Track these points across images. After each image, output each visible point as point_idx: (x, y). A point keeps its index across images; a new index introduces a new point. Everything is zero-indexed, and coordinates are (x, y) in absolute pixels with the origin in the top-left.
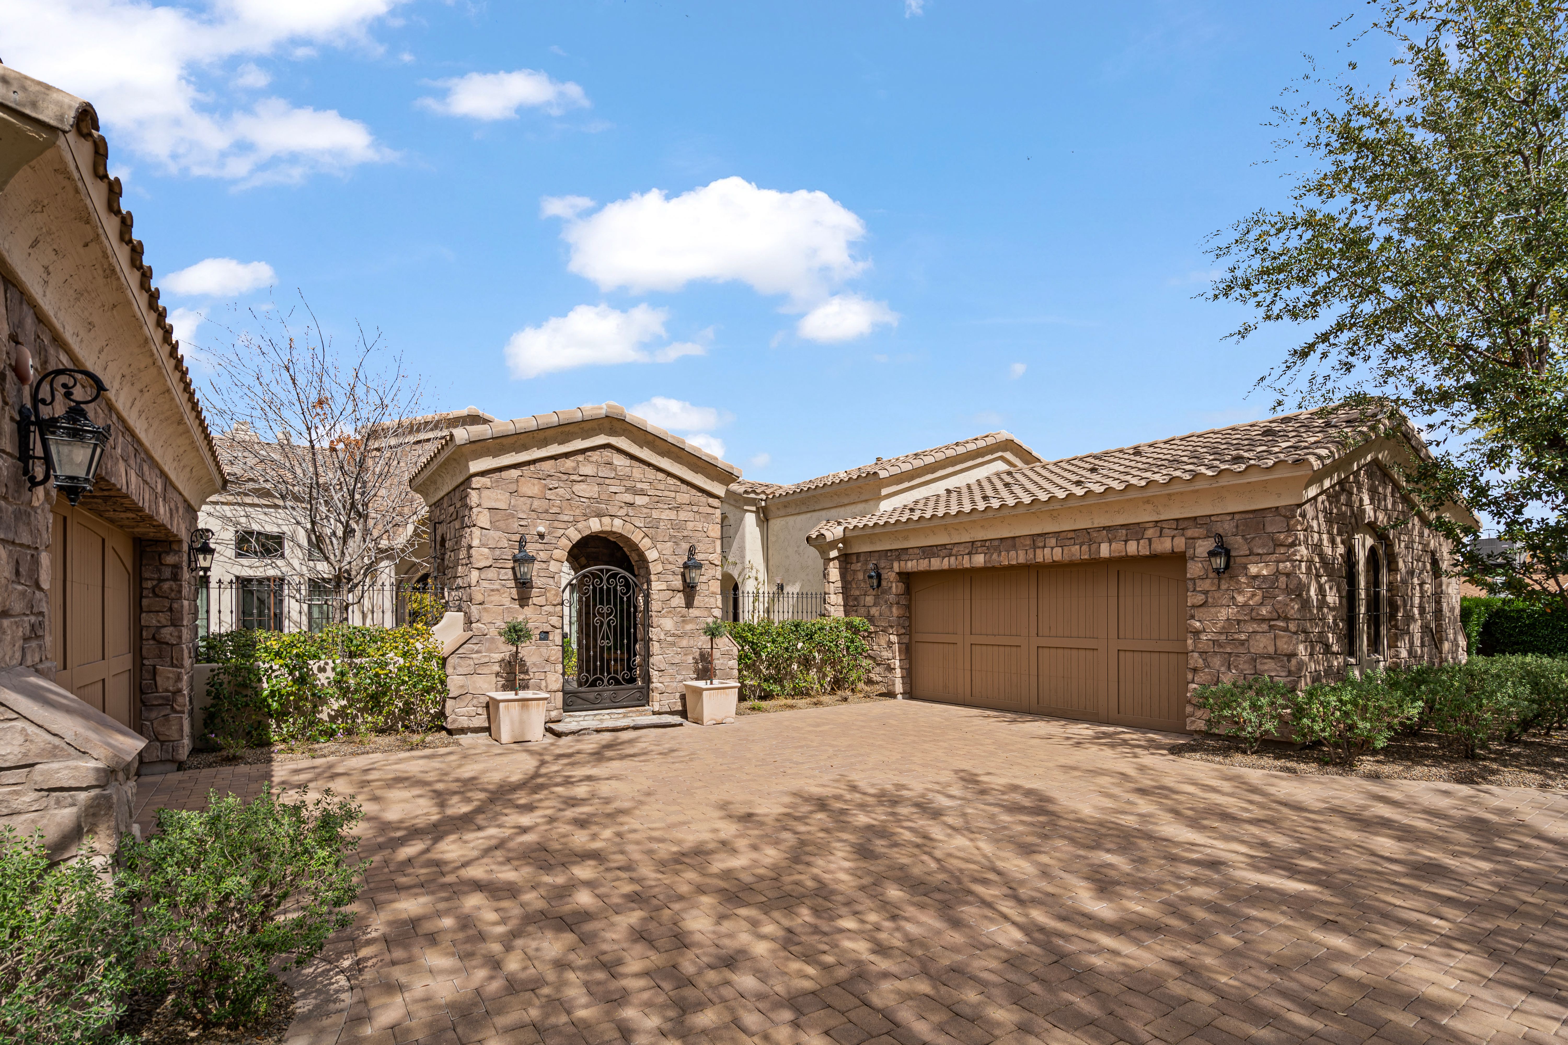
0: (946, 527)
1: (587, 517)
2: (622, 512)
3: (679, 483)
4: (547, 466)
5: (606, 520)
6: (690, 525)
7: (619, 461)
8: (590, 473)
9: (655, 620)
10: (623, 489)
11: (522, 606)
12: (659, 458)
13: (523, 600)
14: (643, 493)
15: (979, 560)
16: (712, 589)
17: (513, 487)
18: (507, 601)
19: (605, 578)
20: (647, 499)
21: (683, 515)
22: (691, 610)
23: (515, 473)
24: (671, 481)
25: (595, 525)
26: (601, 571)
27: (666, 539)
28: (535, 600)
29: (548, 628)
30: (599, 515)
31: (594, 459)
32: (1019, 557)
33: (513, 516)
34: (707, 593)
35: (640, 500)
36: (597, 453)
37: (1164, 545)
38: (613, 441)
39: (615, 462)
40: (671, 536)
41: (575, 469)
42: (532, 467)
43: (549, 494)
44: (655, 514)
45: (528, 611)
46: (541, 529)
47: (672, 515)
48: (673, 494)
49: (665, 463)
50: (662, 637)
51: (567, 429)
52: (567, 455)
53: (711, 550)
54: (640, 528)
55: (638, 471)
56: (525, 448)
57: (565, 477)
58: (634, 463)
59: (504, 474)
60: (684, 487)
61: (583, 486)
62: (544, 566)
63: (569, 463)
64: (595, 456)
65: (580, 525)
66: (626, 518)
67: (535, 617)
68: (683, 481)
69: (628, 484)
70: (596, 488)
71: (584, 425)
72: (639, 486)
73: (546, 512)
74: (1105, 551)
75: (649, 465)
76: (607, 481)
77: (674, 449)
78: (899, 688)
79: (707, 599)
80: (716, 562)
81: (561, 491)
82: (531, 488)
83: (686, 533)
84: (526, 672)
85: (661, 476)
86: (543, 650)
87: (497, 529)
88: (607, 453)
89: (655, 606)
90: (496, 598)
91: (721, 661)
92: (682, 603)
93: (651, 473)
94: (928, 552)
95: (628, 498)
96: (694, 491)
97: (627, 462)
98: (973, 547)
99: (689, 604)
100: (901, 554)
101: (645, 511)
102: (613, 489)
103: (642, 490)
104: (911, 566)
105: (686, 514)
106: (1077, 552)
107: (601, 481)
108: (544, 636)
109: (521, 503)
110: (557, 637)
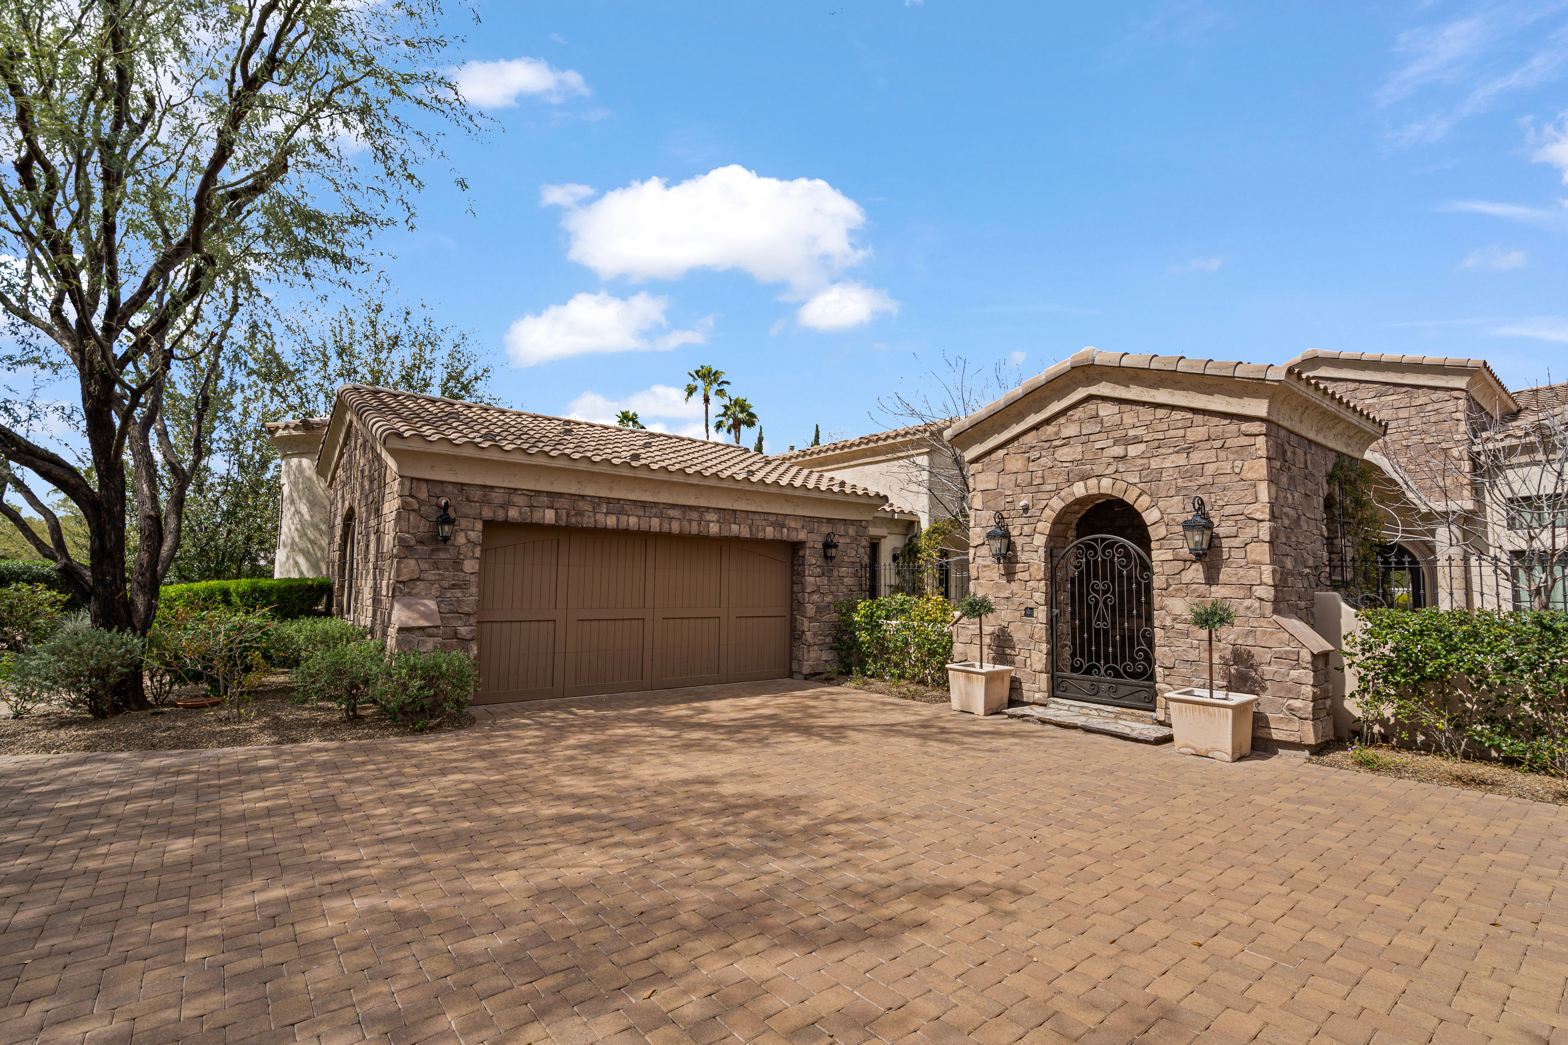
1: (1070, 482)
2: (1112, 469)
3: (1190, 415)
4: (1029, 439)
5: (1093, 482)
6: (1210, 469)
7: (1106, 410)
8: (1073, 434)
9: (1157, 601)
10: (1110, 442)
11: (1009, 581)
12: (1153, 392)
13: (1010, 575)
14: (1137, 440)
16: (1252, 557)
17: (1001, 466)
18: (996, 577)
19: (1099, 549)
20: (1142, 446)
21: (1196, 457)
22: (1214, 588)
23: (1001, 453)
24: (1177, 415)
25: (1079, 490)
26: (1095, 540)
27: (1172, 492)
28: (1019, 576)
29: (1032, 604)
30: (1084, 478)
31: (1076, 417)
33: (1000, 494)
34: (1243, 562)
35: (1133, 451)
36: (1080, 409)
38: (1093, 390)
39: (1101, 413)
40: (1178, 489)
41: (1057, 434)
42: (1016, 444)
43: (1032, 467)
44: (1155, 464)
45: (1014, 586)
46: (1022, 503)
47: (1181, 459)
48: (1181, 432)
49: (1162, 396)
50: (1168, 622)
51: (1037, 395)
52: (1048, 421)
53: (1249, 499)
54: (1135, 484)
55: (1129, 416)
56: (1005, 427)
57: (1047, 445)
58: (1124, 407)
59: (994, 456)
60: (1198, 419)
61: (1066, 449)
62: (1028, 540)
63: (1050, 429)
64: (1078, 413)
65: (1063, 493)
66: (1117, 476)
67: (1021, 592)
68: (1195, 411)
69: (1117, 434)
70: (1080, 449)
71: (1052, 385)
72: (1131, 433)
73: (1030, 484)
75: (1144, 404)
76: (1092, 438)
77: (1164, 375)
79: (1241, 572)
80: (1258, 516)
81: (1043, 461)
82: (1015, 463)
83: (1202, 481)
84: (1013, 648)
85: (1161, 413)
86: (1028, 627)
87: (989, 509)
88: (1091, 407)
89: (1158, 582)
90: (987, 574)
92: (1201, 577)
93: (1146, 414)
95: (1118, 451)
96: (1215, 420)
97: (1114, 408)
99: (1211, 579)
101: (1140, 462)
102: (1099, 445)
103: (1136, 437)
105: (1202, 454)
107: (1086, 440)
108: (1029, 612)
109: (1007, 480)
110: (1041, 614)
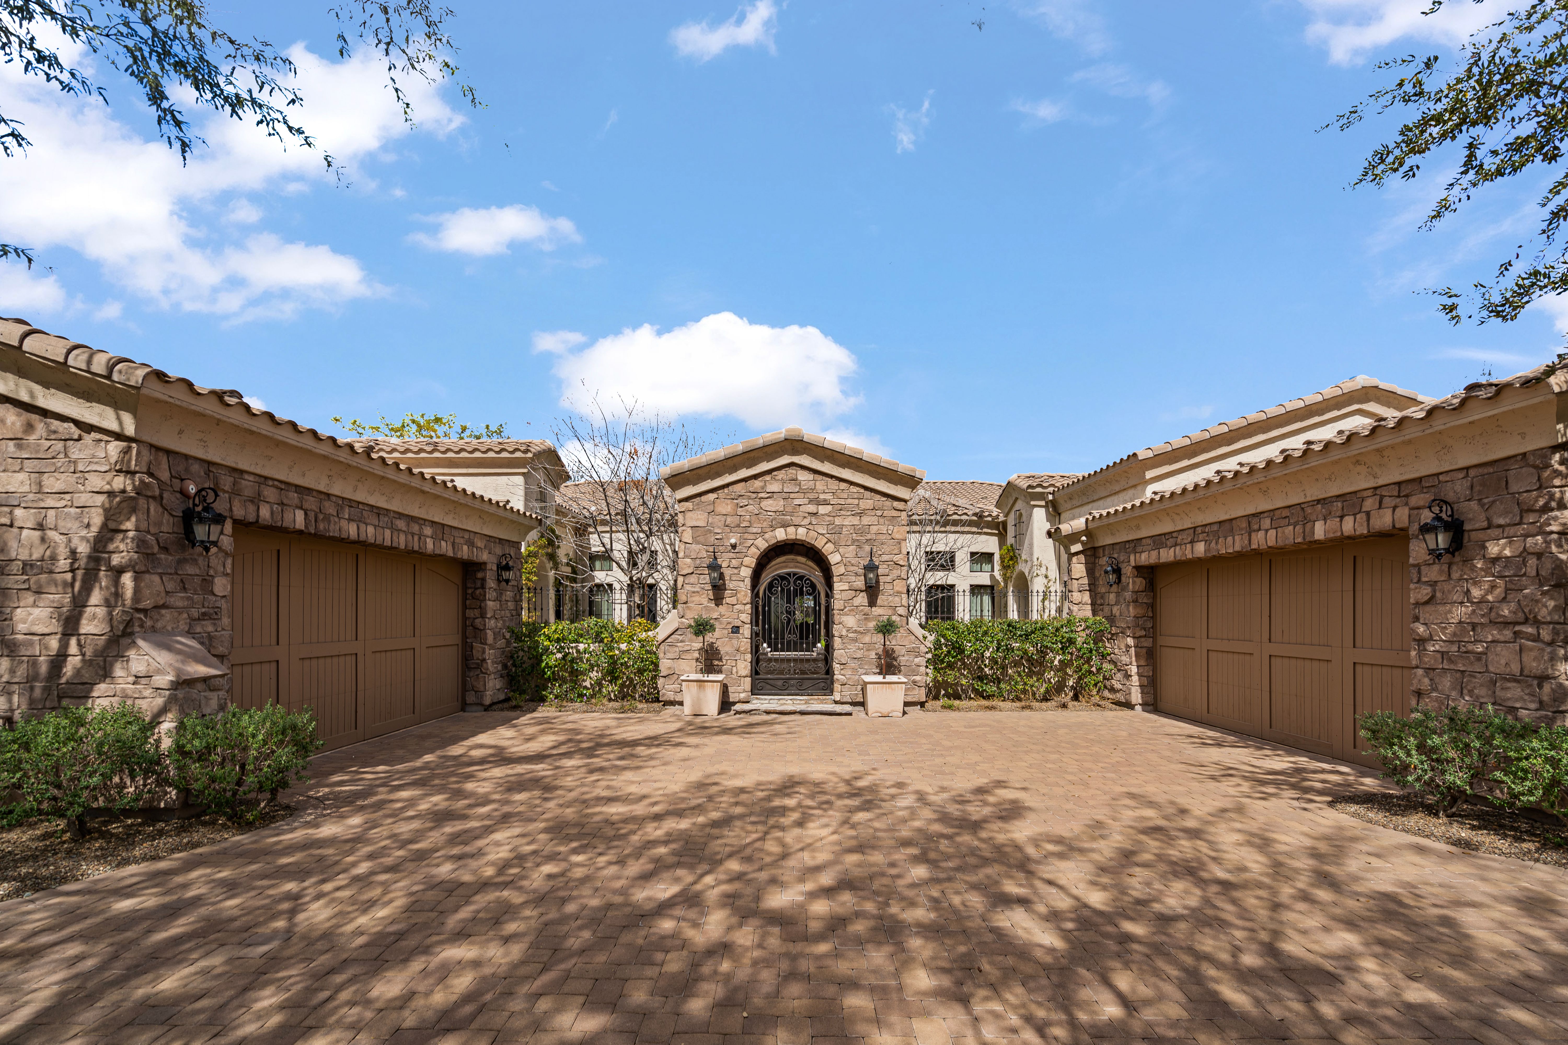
0: (1166, 512)
1: (773, 528)
2: (806, 522)
3: (862, 491)
4: (739, 488)
5: (791, 530)
6: (874, 529)
7: (803, 476)
8: (776, 490)
9: (837, 618)
10: (806, 501)
11: (717, 605)
12: (841, 470)
13: (718, 600)
14: (826, 503)
15: (1200, 549)
16: (899, 589)
17: (711, 508)
18: (705, 601)
19: (792, 581)
20: (829, 508)
21: (866, 520)
22: (874, 608)
23: (712, 496)
24: (854, 489)
25: (781, 535)
26: (789, 574)
27: (849, 543)
28: (728, 600)
29: (739, 624)
30: (785, 526)
31: (780, 477)
32: (1233, 544)
33: (710, 531)
34: (894, 593)
35: (823, 510)
36: (783, 471)
37: (1384, 520)
38: (796, 459)
39: (799, 478)
40: (854, 541)
41: (763, 488)
42: (726, 490)
43: (740, 511)
44: (838, 521)
45: (722, 608)
46: (733, 541)
47: (855, 521)
48: (856, 502)
49: (846, 474)
50: (845, 633)
51: (752, 454)
52: (755, 477)
53: (898, 551)
54: (823, 535)
55: (821, 484)
56: (718, 475)
57: (754, 495)
58: (817, 477)
59: (704, 498)
60: (868, 494)
61: (770, 501)
62: (736, 571)
63: (758, 484)
64: (781, 474)
65: (767, 536)
66: (810, 527)
67: (728, 614)
68: (866, 488)
69: (812, 496)
70: (782, 502)
71: (766, 449)
72: (822, 496)
73: (738, 526)
74: (1320, 531)
75: (832, 477)
76: (792, 496)
77: (852, 460)
78: (1136, 697)
79: (891, 598)
80: (901, 563)
81: (750, 508)
82: (725, 507)
83: (869, 537)
84: (721, 660)
85: (843, 485)
86: (735, 642)
87: (698, 543)
88: (792, 471)
89: (837, 605)
90: (698, 598)
91: (906, 658)
92: (865, 602)
93: (833, 485)
94: (1159, 541)
95: (812, 508)
96: (878, 497)
97: (811, 476)
98: (1195, 533)
99: (872, 603)
100: (1135, 545)
101: (828, 518)
102: (797, 502)
103: (825, 500)
104: (1145, 558)
105: (869, 518)
106: (1290, 535)
107: (787, 497)
108: (736, 630)
109: (717, 520)
110: (746, 631)
